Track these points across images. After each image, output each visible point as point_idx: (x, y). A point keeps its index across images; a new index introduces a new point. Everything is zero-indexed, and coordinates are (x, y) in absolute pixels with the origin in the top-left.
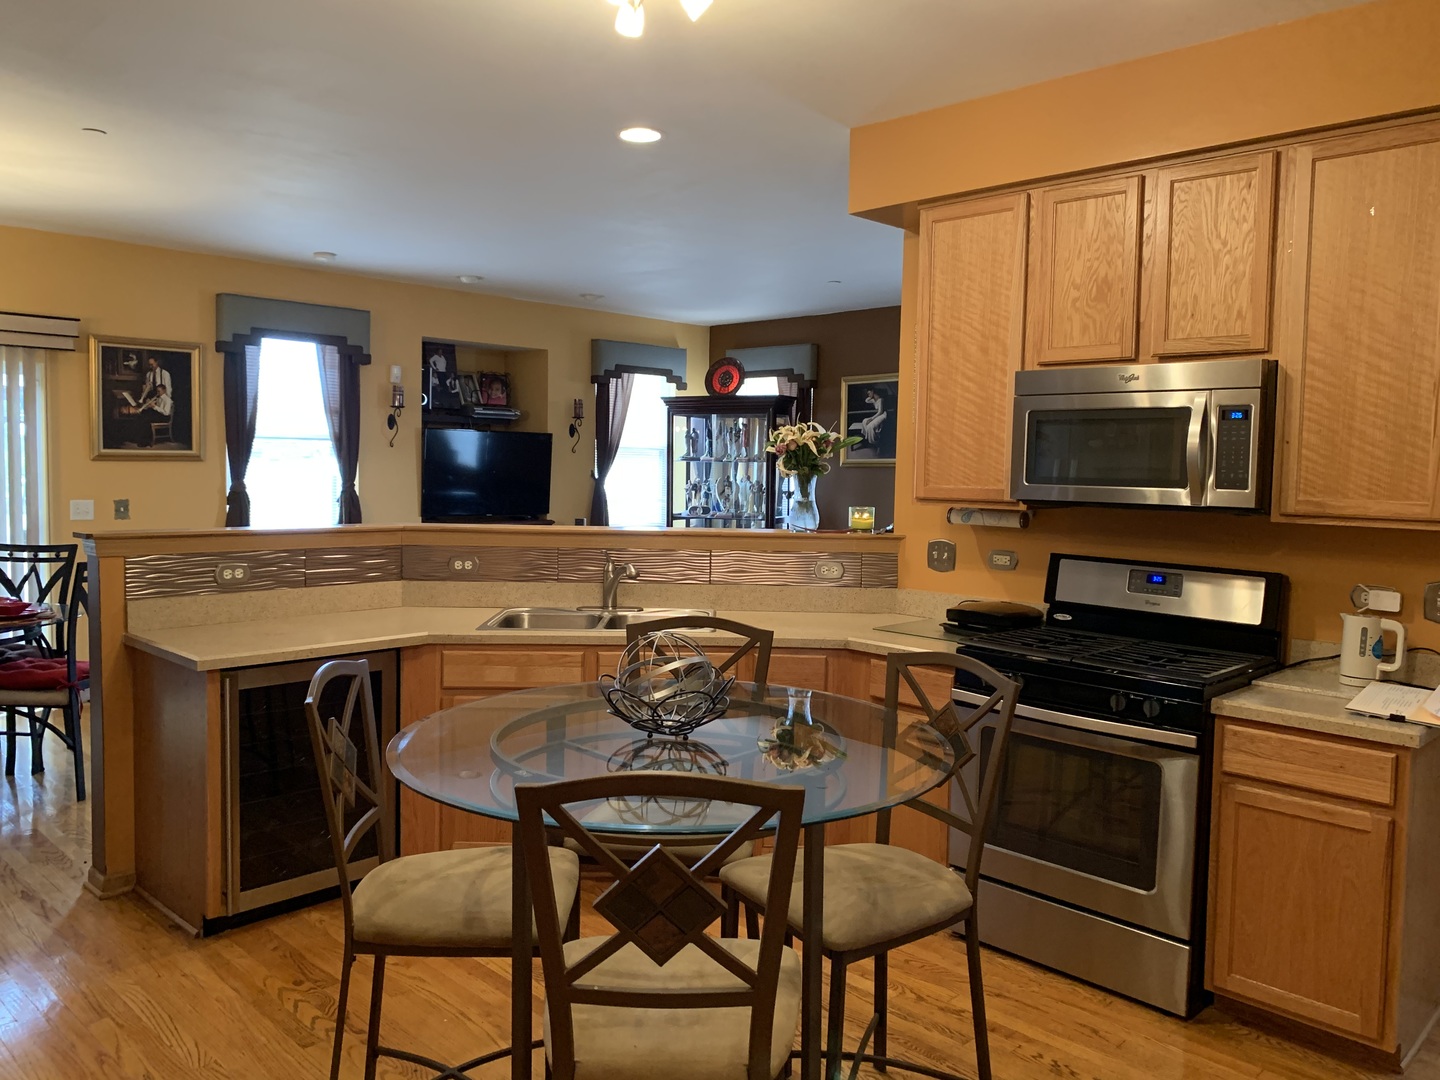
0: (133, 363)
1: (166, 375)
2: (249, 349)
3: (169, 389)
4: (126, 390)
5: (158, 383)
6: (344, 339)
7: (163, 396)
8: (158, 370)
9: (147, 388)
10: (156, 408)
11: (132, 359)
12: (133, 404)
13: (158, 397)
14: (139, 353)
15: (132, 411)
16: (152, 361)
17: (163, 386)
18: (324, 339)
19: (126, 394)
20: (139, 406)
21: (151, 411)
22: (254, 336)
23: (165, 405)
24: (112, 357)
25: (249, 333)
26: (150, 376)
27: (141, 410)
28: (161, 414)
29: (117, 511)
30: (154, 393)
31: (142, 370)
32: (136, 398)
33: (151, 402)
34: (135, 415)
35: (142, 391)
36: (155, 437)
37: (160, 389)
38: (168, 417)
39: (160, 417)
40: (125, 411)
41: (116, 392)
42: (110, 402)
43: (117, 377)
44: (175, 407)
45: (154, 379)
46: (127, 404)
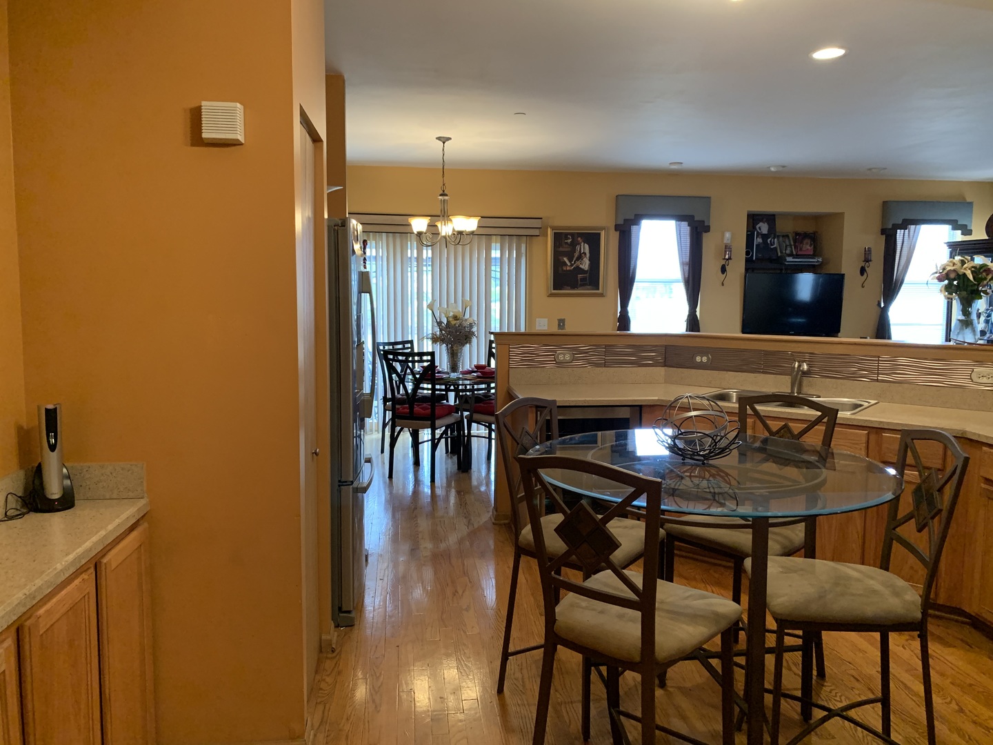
0: (569, 241)
1: (587, 246)
2: (634, 228)
3: (588, 255)
4: (565, 257)
5: (582, 251)
7: (585, 259)
8: (582, 244)
9: (576, 255)
10: (581, 266)
11: (569, 239)
12: (569, 264)
13: (582, 259)
14: (572, 235)
15: (568, 268)
16: (579, 239)
17: (585, 254)
18: (680, 218)
19: (565, 259)
20: (572, 265)
21: (578, 267)
22: (636, 220)
23: (585, 264)
24: (559, 238)
25: (633, 218)
26: (578, 247)
27: (573, 267)
28: (583, 270)
29: (559, 324)
30: (580, 258)
31: (574, 245)
32: (570, 262)
33: (578, 263)
34: (570, 270)
35: (573, 257)
36: (579, 283)
37: (583, 255)
38: (587, 271)
39: (583, 271)
40: (565, 269)
41: (560, 257)
42: (557, 264)
43: (561, 249)
44: (591, 265)
45: (580, 249)
46: (566, 265)
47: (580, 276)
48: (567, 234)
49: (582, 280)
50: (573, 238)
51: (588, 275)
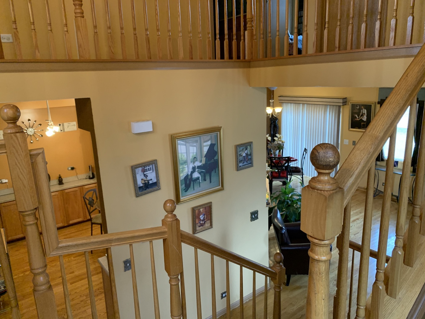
0: (358, 108)
1: (366, 111)
3: (366, 114)
4: (356, 114)
5: (363, 113)
7: (364, 116)
8: (364, 109)
9: (361, 114)
10: (363, 119)
12: (358, 118)
13: (363, 116)
15: (357, 120)
16: (362, 107)
19: (356, 116)
20: (359, 118)
21: (361, 119)
23: (365, 118)
24: (353, 106)
26: (362, 111)
27: (359, 119)
29: (353, 143)
30: (362, 115)
31: (360, 109)
32: (358, 116)
33: (362, 117)
34: (358, 121)
35: (359, 115)
37: (364, 114)
38: (365, 121)
39: (363, 121)
40: (356, 119)
42: (353, 118)
43: (355, 111)
44: (367, 119)
45: (363, 111)
46: (356, 117)
47: (362, 123)
48: (357, 105)
49: (363, 125)
50: (360, 106)
51: (365, 123)
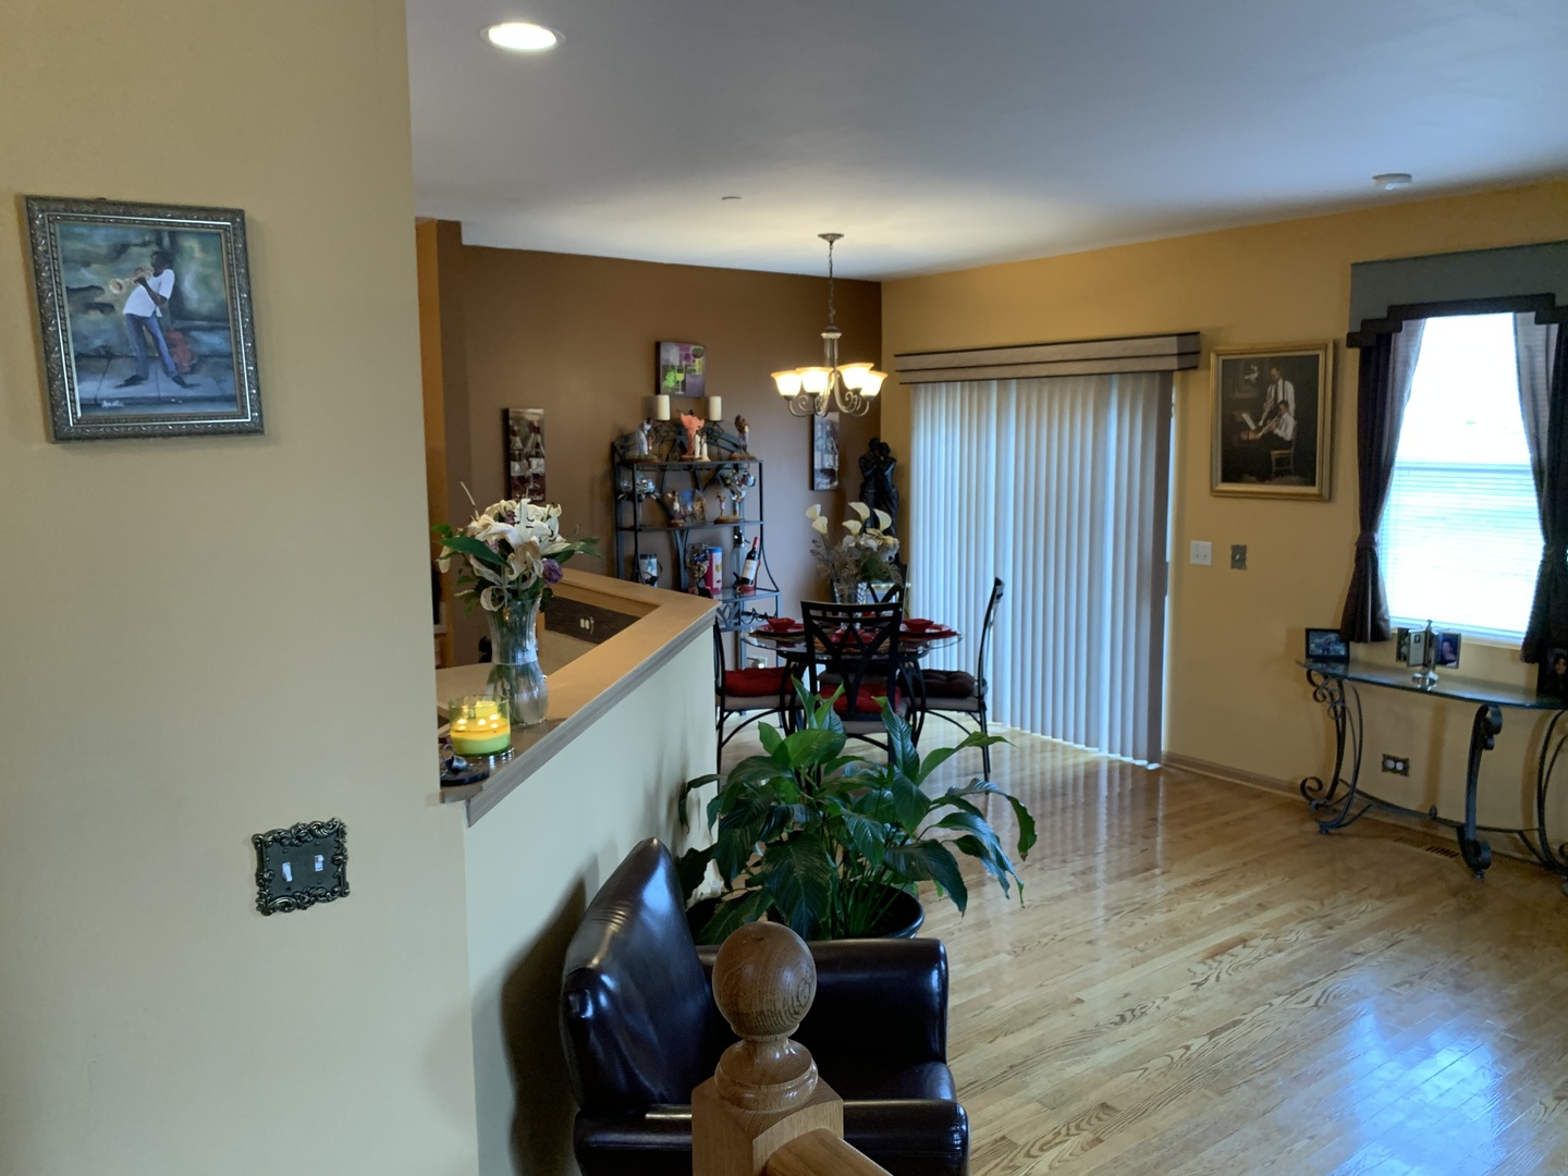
0: (1254, 376)
1: (1290, 387)
2: (1400, 339)
3: (1292, 406)
5: (1280, 398)
6: (1551, 297)
7: (1285, 416)
8: (1280, 382)
9: (1268, 406)
10: (1277, 431)
11: (1252, 371)
12: (1253, 427)
13: (1280, 416)
14: (1260, 362)
15: (1252, 436)
16: (1274, 371)
17: (1285, 403)
18: (1517, 304)
19: (1246, 417)
20: (1259, 429)
21: (1271, 435)
22: (1392, 319)
23: (1287, 428)
24: (1232, 369)
25: (1384, 316)
26: (1271, 390)
27: (1260, 434)
28: (1281, 439)
29: (1233, 557)
30: (1275, 413)
31: (1263, 384)
32: (1256, 421)
33: (1272, 424)
34: (1255, 441)
35: (1262, 411)
36: (1274, 468)
38: (1290, 442)
39: (1280, 443)
40: (1244, 437)
41: (1235, 413)
42: (1230, 429)
43: (1238, 395)
44: (1299, 430)
45: (1276, 393)
46: (1246, 428)
47: (1275, 453)
48: (1248, 363)
49: (1280, 461)
50: (1261, 370)
51: (1291, 451)
